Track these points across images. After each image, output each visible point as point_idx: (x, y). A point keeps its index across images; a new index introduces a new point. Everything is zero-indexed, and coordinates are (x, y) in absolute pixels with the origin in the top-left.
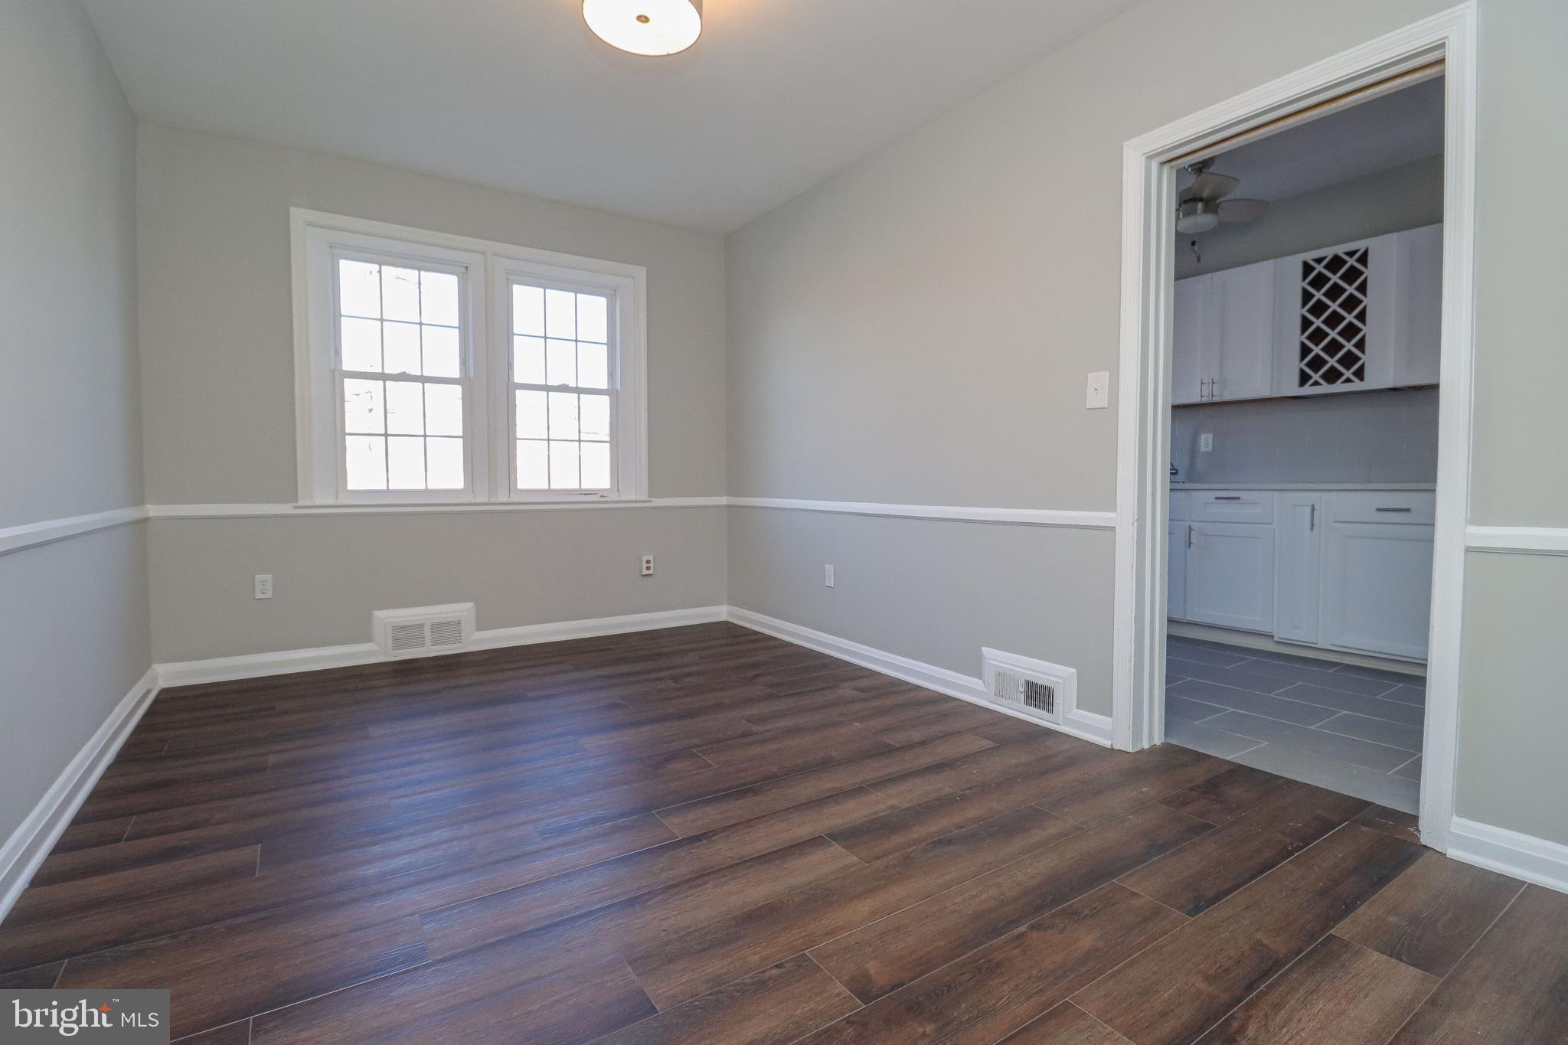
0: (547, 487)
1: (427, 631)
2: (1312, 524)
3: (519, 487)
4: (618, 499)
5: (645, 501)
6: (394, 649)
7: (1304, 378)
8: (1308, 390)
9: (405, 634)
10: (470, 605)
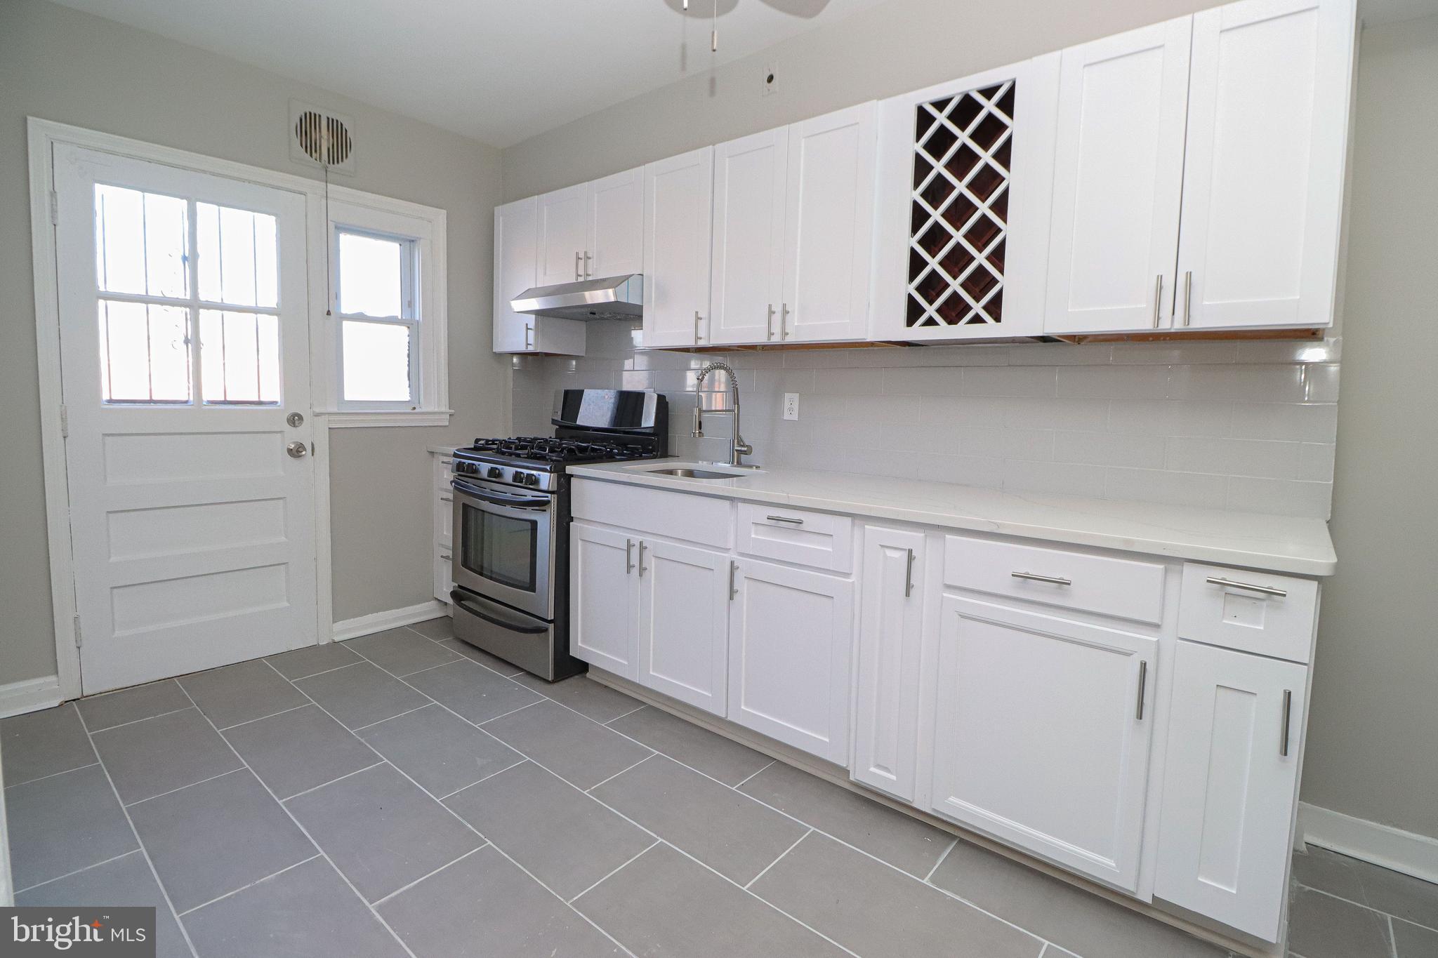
2: (909, 587)
7: (914, 312)
8: (918, 333)
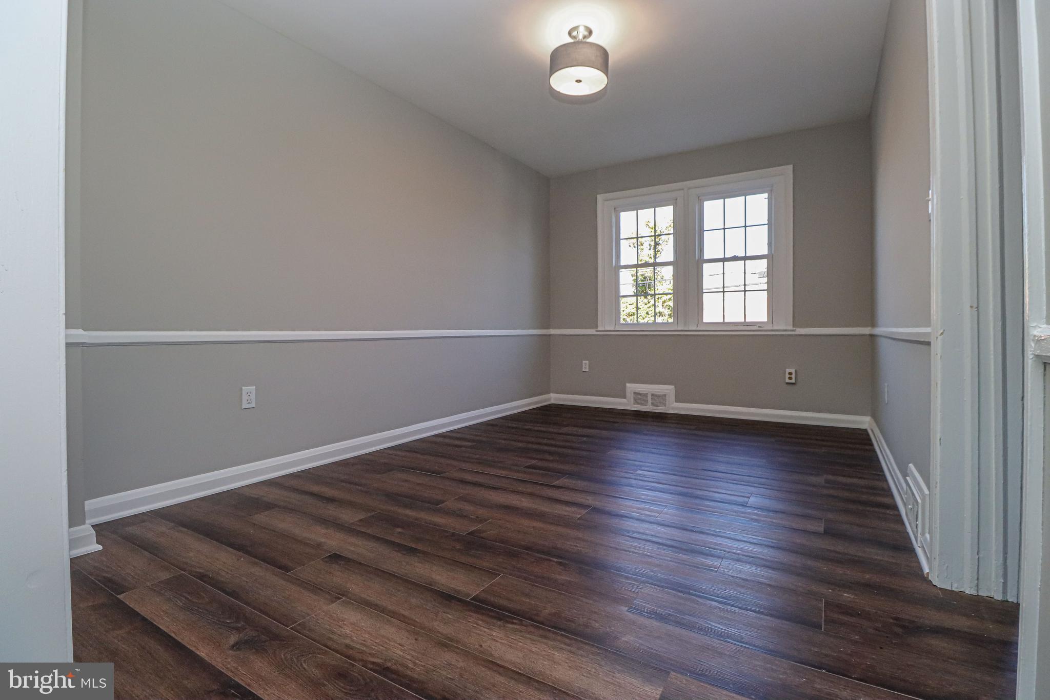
0: (722, 321)
1: (649, 398)
3: (704, 321)
4: (771, 328)
5: (791, 330)
6: (634, 404)
9: (640, 397)
10: (672, 387)
